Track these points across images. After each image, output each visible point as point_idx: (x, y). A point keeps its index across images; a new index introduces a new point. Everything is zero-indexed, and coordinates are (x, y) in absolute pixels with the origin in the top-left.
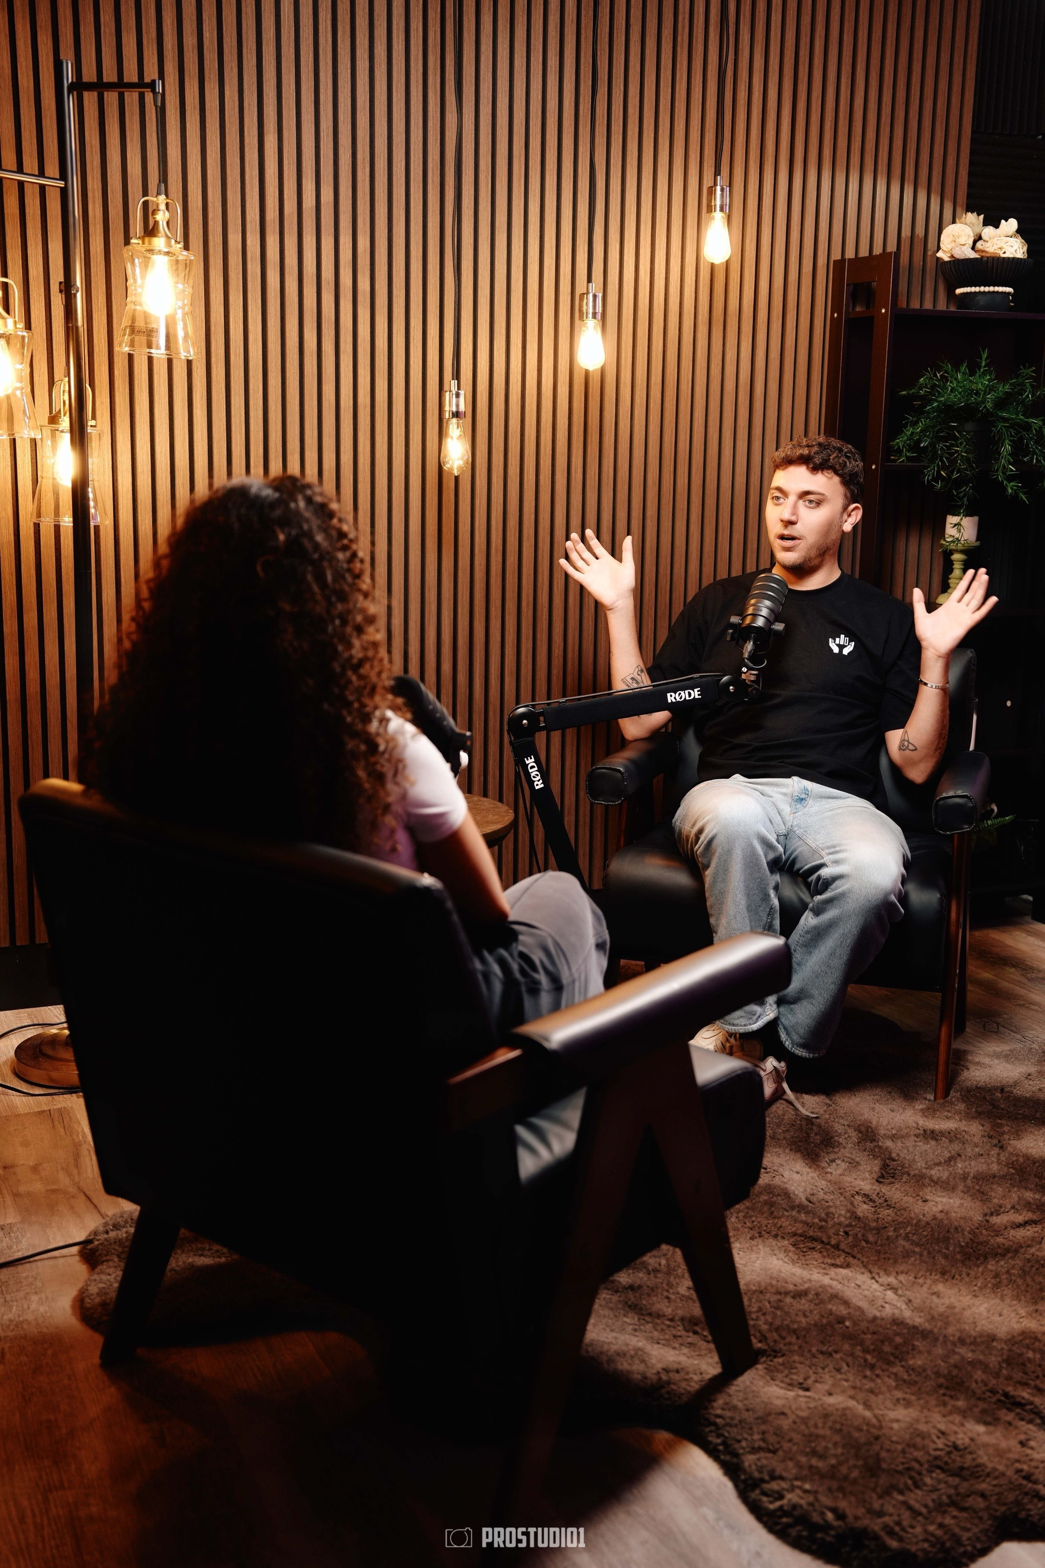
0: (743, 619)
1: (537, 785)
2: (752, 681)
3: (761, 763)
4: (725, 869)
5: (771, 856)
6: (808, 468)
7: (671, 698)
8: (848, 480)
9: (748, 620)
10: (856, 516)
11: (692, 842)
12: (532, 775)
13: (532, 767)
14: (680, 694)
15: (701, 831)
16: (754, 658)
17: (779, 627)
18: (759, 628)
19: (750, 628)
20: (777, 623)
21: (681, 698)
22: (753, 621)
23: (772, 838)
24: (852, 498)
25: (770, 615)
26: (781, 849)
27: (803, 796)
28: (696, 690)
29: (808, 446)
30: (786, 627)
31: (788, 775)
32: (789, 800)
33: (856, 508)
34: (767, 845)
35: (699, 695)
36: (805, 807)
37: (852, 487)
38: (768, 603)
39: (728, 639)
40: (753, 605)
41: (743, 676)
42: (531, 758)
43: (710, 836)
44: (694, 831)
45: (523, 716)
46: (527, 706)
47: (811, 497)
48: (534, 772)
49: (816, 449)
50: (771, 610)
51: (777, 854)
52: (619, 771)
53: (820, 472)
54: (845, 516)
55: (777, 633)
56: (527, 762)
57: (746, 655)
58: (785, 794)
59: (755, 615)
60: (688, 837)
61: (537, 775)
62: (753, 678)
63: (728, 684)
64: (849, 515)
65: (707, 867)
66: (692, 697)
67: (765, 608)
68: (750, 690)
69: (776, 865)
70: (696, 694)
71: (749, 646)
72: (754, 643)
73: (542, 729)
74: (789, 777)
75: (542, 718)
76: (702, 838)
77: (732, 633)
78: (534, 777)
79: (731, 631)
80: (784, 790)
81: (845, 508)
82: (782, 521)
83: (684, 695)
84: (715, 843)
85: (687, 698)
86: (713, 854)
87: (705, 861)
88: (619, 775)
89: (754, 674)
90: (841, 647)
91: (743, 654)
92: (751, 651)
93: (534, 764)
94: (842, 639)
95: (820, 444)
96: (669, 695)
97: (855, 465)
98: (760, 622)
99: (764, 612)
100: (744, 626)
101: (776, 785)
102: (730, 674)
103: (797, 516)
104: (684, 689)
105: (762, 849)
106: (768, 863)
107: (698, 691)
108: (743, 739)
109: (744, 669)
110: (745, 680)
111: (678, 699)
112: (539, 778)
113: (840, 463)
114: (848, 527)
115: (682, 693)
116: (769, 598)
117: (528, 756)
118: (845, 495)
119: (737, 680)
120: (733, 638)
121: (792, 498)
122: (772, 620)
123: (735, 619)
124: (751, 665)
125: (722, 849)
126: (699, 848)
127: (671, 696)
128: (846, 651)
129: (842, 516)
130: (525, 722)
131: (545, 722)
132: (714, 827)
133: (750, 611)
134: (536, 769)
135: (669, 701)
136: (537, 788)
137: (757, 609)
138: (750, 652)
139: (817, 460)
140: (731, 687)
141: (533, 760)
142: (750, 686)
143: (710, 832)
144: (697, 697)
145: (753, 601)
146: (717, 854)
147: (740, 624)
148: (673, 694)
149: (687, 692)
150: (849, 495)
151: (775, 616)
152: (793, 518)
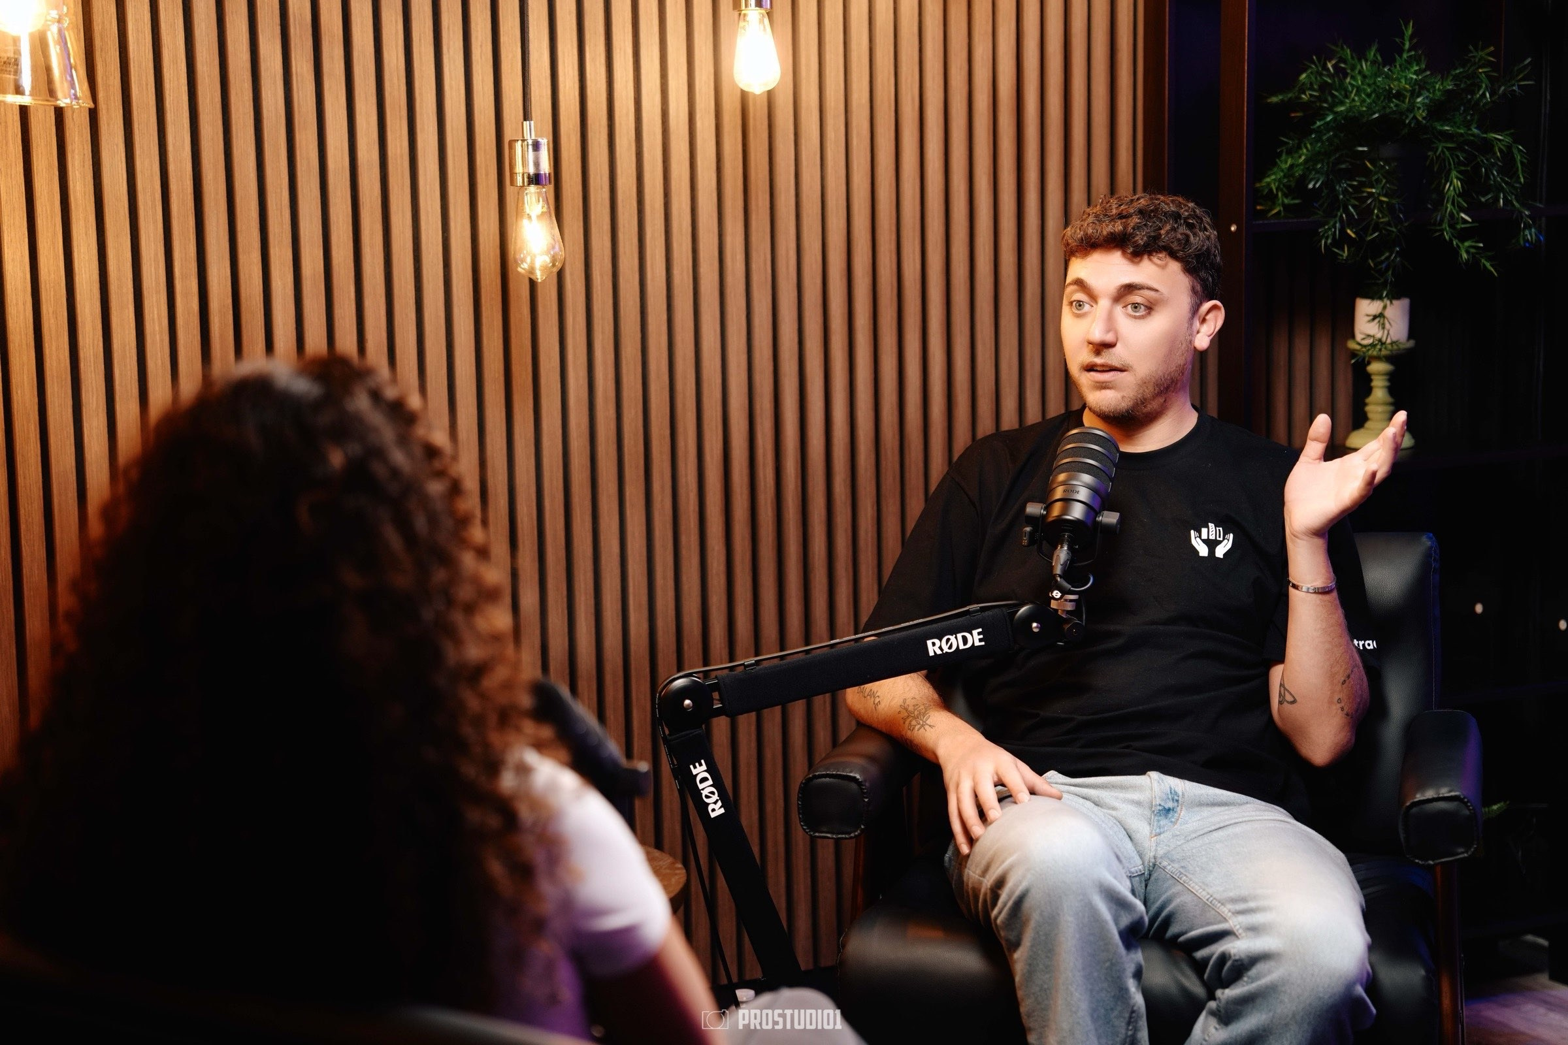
0: (1048, 508)
1: (713, 810)
2: (1068, 612)
3: (1093, 750)
4: (1047, 946)
5: (1126, 920)
6: (1124, 253)
7: (934, 647)
8: (1194, 265)
9: (1056, 510)
10: (1215, 321)
11: (985, 901)
12: (704, 793)
13: (704, 780)
14: (948, 640)
15: (1000, 883)
16: (1070, 572)
17: (1110, 518)
18: (1077, 522)
19: (1061, 522)
20: (1105, 513)
21: (950, 647)
22: (1065, 510)
23: (1123, 888)
24: (1204, 292)
25: (1093, 498)
26: (1140, 906)
27: (1170, 805)
28: (975, 632)
29: (1121, 216)
30: (1121, 516)
31: (1141, 771)
32: (1147, 813)
33: (1214, 307)
34: (1117, 902)
35: (980, 640)
36: (1175, 823)
37: (1203, 274)
38: (1087, 478)
39: (1025, 542)
40: (1063, 483)
41: (1054, 605)
42: (701, 765)
43: (1017, 893)
44: (988, 881)
45: (684, 692)
46: (690, 675)
47: (1137, 298)
48: (706, 788)
49: (1135, 220)
50: (1094, 490)
51: (1136, 917)
52: (854, 779)
53: (1146, 257)
54: (1197, 323)
55: (1107, 528)
56: (695, 772)
57: (1058, 570)
58: (1138, 803)
59: (1067, 501)
60: (976, 892)
61: (713, 793)
62: (1070, 607)
63: (1029, 618)
64: (1204, 321)
65: (1016, 945)
66: (969, 645)
67: (1083, 487)
68: (1067, 627)
69: (1133, 935)
70: (975, 638)
71: (1062, 555)
72: (1069, 549)
73: (719, 713)
74: (1142, 772)
75: (716, 695)
76: (1004, 895)
77: (1031, 533)
78: (707, 797)
79: (1028, 529)
80: (1135, 796)
81: (1195, 310)
82: (1090, 343)
83: (957, 642)
84: (1027, 904)
85: (962, 647)
86: (1024, 924)
87: (1012, 936)
88: (854, 786)
89: (1071, 601)
90: (1212, 544)
91: (1052, 568)
92: (1065, 563)
93: (706, 775)
94: (1211, 531)
95: (1141, 212)
96: (929, 643)
97: (1204, 238)
98: (1077, 512)
99: (1083, 494)
100: (1050, 519)
101: (1122, 788)
102: (1031, 602)
103: (1116, 333)
104: (954, 632)
105: (1110, 909)
106: (1121, 934)
107: (979, 634)
108: (1057, 709)
109: (1057, 594)
110: (1056, 611)
111: (946, 649)
112: (716, 797)
113: (1179, 240)
114: (1202, 341)
115: (952, 638)
116: (1089, 469)
117: (696, 760)
118: (1193, 290)
119: (1043, 612)
120: (1032, 541)
121: (1104, 303)
122: (1096, 507)
123: (1033, 509)
124: (1068, 586)
125: (1041, 915)
126: (1000, 913)
127: (934, 644)
128: (1220, 552)
129: (1191, 324)
130: (687, 702)
131: (721, 700)
132: (1024, 877)
133: (1059, 493)
134: (710, 782)
135: (931, 654)
136: (713, 815)
137: (1070, 489)
138: (1064, 565)
139: (1140, 239)
140: (1035, 625)
141: (704, 767)
142: (1066, 621)
143: (1016, 886)
144: (977, 643)
145: (1062, 477)
146: (1032, 924)
147: (1044, 517)
148: (937, 641)
149: (959, 636)
150: (1198, 288)
151: (1102, 500)
152: (1109, 338)
